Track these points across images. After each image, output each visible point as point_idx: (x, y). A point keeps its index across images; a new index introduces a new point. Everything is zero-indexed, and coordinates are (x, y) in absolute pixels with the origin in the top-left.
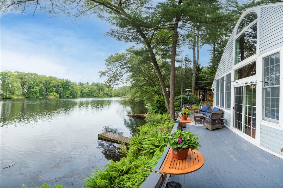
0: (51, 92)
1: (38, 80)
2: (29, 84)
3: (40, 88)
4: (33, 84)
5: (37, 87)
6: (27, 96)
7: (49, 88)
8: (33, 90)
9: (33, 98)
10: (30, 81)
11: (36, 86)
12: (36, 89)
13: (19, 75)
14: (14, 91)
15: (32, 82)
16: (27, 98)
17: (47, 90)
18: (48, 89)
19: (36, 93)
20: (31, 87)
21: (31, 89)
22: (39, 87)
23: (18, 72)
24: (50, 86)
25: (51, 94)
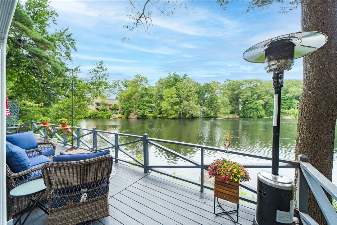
0: (289, 109)
1: (262, 90)
2: (244, 97)
3: (264, 102)
4: (252, 96)
5: (258, 102)
6: (241, 115)
7: (284, 101)
8: (251, 105)
9: (251, 117)
10: (246, 93)
11: (257, 99)
12: (256, 103)
13: (230, 85)
14: (219, 107)
15: (249, 94)
16: (242, 117)
17: (281, 106)
18: (283, 103)
19: (256, 110)
20: (247, 101)
21: (248, 104)
22: (262, 100)
23: (229, 81)
24: (286, 98)
25: (290, 111)
